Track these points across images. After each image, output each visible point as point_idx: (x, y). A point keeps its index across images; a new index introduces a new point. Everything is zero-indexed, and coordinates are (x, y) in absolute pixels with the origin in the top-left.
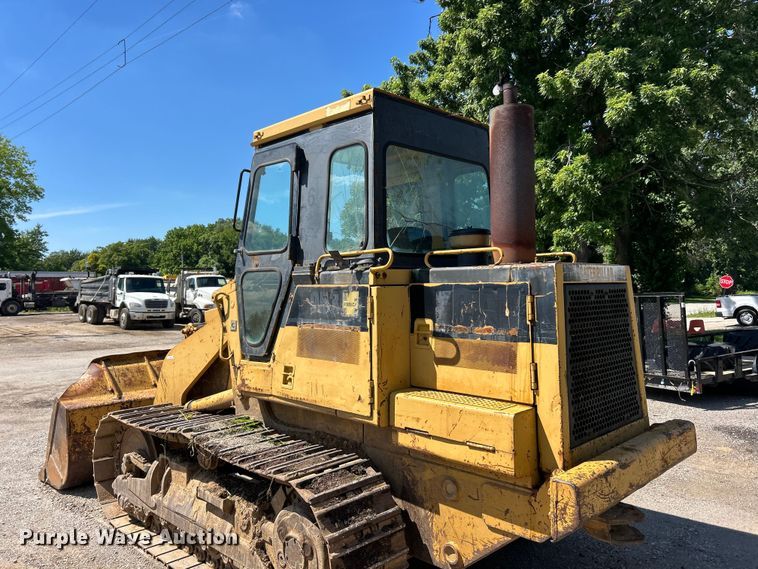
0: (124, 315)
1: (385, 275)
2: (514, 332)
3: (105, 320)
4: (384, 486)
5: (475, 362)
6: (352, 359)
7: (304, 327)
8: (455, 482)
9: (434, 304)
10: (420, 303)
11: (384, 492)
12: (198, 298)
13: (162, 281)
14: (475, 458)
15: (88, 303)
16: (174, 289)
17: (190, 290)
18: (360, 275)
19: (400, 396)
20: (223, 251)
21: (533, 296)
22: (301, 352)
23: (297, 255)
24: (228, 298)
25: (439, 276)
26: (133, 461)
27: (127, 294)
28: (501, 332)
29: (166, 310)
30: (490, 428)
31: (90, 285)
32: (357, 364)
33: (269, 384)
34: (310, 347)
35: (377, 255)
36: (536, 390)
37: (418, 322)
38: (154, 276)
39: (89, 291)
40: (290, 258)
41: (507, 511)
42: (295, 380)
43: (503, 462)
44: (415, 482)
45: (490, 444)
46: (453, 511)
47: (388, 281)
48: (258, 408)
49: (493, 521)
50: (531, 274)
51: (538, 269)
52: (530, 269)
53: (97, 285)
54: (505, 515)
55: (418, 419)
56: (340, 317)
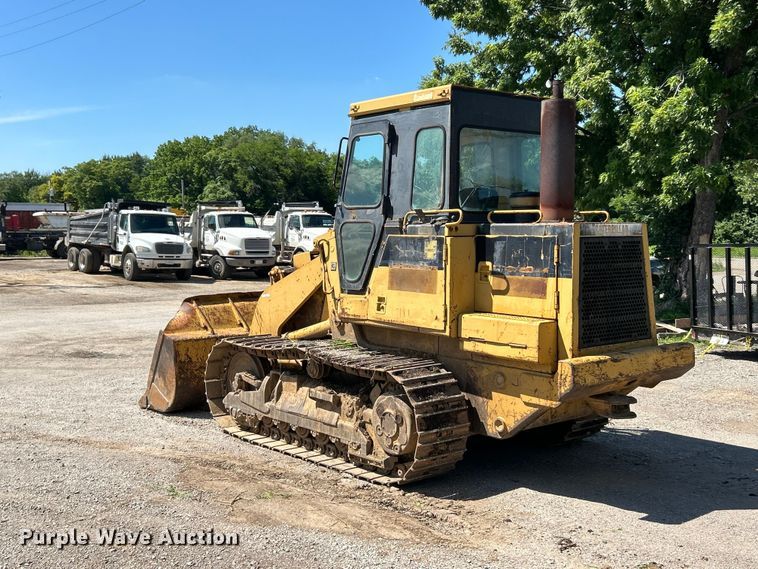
0: (129, 262)
1: (456, 229)
2: (546, 270)
3: (102, 268)
4: (453, 380)
5: (520, 292)
6: (431, 290)
7: (394, 267)
8: (503, 375)
9: (493, 251)
10: (483, 249)
11: (453, 384)
12: (220, 241)
13: (174, 219)
14: (513, 354)
15: (80, 246)
16: (189, 229)
17: (209, 231)
18: (438, 229)
19: (466, 316)
20: (238, 176)
21: (558, 245)
22: (392, 286)
23: (388, 212)
24: (328, 243)
25: (498, 230)
26: (245, 379)
27: (132, 235)
28: (538, 271)
29: (182, 256)
30: (524, 332)
31: (81, 222)
32: (435, 293)
33: (365, 311)
34: (398, 282)
35: (451, 214)
36: (558, 309)
37: (481, 264)
38: (164, 212)
39: (80, 231)
40: (383, 213)
41: (536, 391)
42: (387, 308)
43: (532, 355)
44: (476, 379)
45: (523, 343)
46: (502, 395)
47: (459, 233)
48: (353, 333)
49: (526, 398)
50: (558, 230)
51: (563, 227)
52: (558, 227)
53: (91, 222)
54: (535, 393)
55: (478, 331)
56: (422, 259)
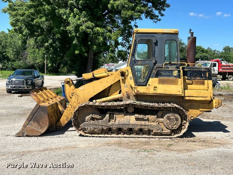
2: (204, 78)
5: (196, 84)
6: (176, 84)
7: (160, 78)
8: (193, 105)
9: (187, 74)
14: (203, 99)
18: (177, 68)
19: (186, 90)
21: (208, 72)
22: (159, 83)
24: (128, 71)
28: (202, 79)
32: (178, 85)
33: (148, 91)
34: (162, 82)
35: (181, 64)
36: (208, 88)
41: (204, 107)
43: (209, 99)
45: (206, 96)
46: (193, 110)
49: (201, 110)
50: (207, 69)
51: (209, 68)
55: (191, 94)
56: (172, 76)
